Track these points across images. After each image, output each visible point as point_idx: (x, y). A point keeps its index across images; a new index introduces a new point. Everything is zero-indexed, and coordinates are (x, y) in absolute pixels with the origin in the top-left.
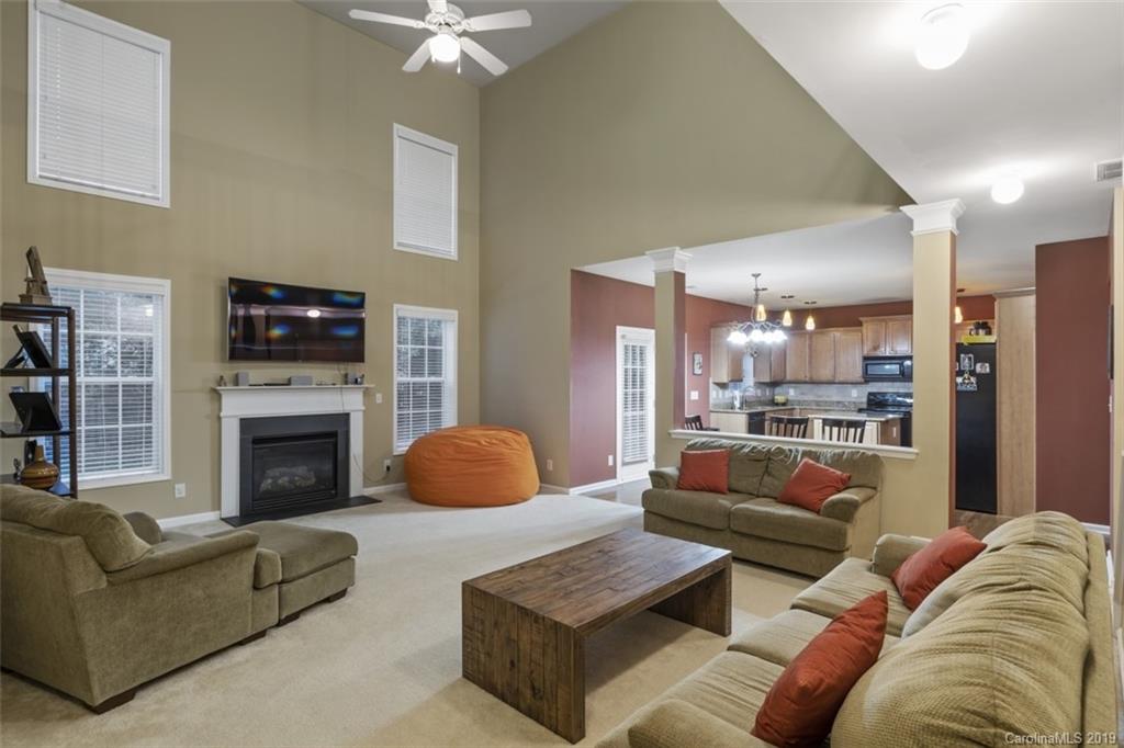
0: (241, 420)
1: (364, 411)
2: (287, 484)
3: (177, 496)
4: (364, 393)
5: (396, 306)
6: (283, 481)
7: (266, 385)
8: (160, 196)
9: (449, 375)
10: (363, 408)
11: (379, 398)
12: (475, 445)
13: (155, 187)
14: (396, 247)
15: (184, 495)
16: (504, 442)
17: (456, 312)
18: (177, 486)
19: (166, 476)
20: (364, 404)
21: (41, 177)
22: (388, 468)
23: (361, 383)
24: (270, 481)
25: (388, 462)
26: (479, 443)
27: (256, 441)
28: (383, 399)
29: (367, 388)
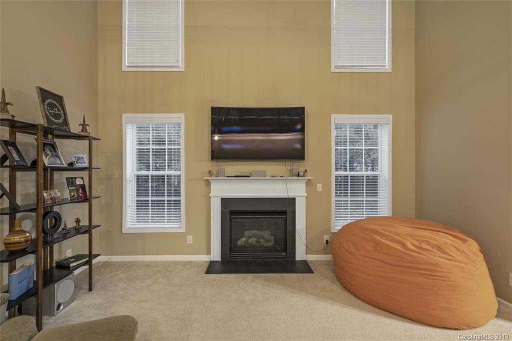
0: (222, 199)
1: (306, 197)
2: (254, 243)
3: (188, 243)
4: (307, 183)
5: (333, 116)
6: (252, 240)
7: (236, 176)
8: (180, 65)
9: (384, 170)
10: (306, 195)
11: (319, 187)
12: (399, 247)
13: (177, 61)
14: (333, 70)
15: (191, 242)
16: (440, 248)
17: (391, 116)
18: (188, 237)
19: (183, 230)
20: (306, 192)
21: (128, 67)
22: (327, 242)
23: (304, 176)
24: (244, 239)
25: (327, 237)
26: (404, 245)
27: (233, 213)
28: (323, 188)
29: (309, 180)
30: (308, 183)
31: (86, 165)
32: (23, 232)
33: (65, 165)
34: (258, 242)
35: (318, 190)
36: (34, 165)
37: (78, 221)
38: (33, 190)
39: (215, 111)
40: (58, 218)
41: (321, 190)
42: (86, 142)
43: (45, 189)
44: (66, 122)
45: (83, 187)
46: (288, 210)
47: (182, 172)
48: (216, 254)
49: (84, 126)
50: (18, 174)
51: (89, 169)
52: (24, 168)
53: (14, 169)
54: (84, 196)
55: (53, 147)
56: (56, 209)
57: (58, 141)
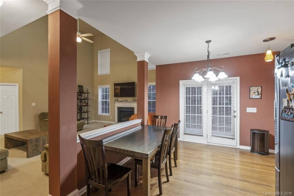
39: (114, 84)
42: (87, 94)
44: (83, 91)
49: (87, 90)
54: (87, 105)
57: (83, 94)
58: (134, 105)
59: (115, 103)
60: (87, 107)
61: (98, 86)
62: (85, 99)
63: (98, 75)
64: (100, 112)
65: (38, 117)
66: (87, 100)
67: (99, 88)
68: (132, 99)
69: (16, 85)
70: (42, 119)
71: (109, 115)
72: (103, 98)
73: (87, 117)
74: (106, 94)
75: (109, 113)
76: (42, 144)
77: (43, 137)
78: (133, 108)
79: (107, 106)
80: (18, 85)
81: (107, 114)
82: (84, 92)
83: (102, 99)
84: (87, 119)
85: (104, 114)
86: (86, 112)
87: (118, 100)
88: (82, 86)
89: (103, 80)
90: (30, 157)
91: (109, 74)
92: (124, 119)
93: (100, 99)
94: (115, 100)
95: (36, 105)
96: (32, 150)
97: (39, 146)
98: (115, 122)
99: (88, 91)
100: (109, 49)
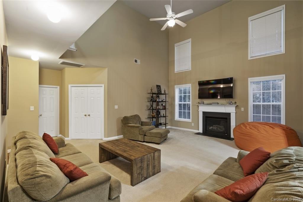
30: (237, 107)
31: (165, 101)
32: (154, 114)
33: (161, 101)
34: (217, 129)
35: (242, 110)
36: (156, 101)
37: (164, 114)
38: (155, 106)
40: (159, 113)
41: (243, 110)
42: (165, 95)
43: (158, 106)
44: (161, 91)
45: (164, 106)
46: (228, 118)
47: (190, 103)
48: (201, 130)
50: (153, 103)
51: (165, 102)
52: (154, 102)
53: (153, 102)
54: (165, 108)
55: (159, 97)
56: (160, 111)
57: (160, 95)
58: (231, 110)
59: (198, 106)
60: (165, 110)
61: (175, 86)
62: (162, 101)
63: (175, 72)
64: (177, 117)
65: (121, 121)
66: (165, 103)
67: (176, 88)
68: (227, 101)
69: (102, 86)
70: (126, 124)
71: (191, 121)
72: (180, 100)
73: (165, 123)
74: (185, 95)
75: (189, 118)
76: (146, 165)
77: (147, 155)
78: (229, 114)
79: (186, 110)
80: (103, 85)
81: (187, 120)
82: (162, 93)
83: (179, 102)
84: (165, 125)
85: (182, 119)
86: (164, 117)
87: (203, 102)
88: (160, 86)
89: (182, 78)
90: (135, 185)
91: (190, 71)
92: (212, 127)
93: (177, 102)
94: (199, 103)
95: (118, 107)
96: (136, 174)
97: (143, 168)
98: (198, 130)
99: (166, 92)
100: (191, 39)
